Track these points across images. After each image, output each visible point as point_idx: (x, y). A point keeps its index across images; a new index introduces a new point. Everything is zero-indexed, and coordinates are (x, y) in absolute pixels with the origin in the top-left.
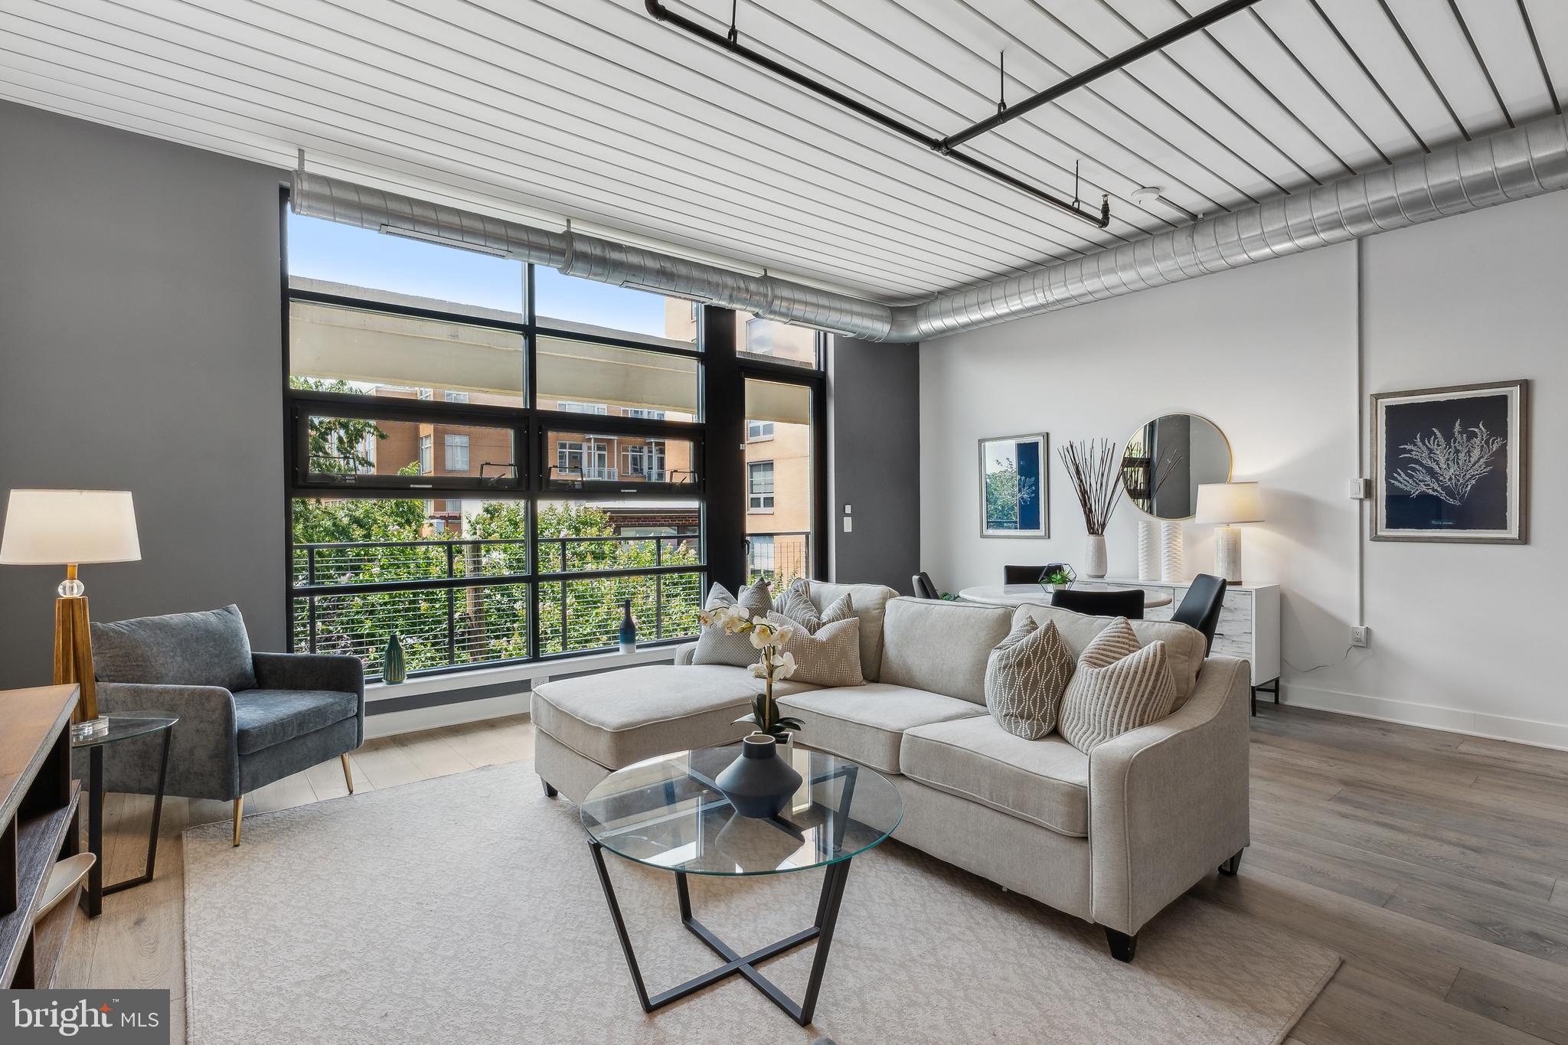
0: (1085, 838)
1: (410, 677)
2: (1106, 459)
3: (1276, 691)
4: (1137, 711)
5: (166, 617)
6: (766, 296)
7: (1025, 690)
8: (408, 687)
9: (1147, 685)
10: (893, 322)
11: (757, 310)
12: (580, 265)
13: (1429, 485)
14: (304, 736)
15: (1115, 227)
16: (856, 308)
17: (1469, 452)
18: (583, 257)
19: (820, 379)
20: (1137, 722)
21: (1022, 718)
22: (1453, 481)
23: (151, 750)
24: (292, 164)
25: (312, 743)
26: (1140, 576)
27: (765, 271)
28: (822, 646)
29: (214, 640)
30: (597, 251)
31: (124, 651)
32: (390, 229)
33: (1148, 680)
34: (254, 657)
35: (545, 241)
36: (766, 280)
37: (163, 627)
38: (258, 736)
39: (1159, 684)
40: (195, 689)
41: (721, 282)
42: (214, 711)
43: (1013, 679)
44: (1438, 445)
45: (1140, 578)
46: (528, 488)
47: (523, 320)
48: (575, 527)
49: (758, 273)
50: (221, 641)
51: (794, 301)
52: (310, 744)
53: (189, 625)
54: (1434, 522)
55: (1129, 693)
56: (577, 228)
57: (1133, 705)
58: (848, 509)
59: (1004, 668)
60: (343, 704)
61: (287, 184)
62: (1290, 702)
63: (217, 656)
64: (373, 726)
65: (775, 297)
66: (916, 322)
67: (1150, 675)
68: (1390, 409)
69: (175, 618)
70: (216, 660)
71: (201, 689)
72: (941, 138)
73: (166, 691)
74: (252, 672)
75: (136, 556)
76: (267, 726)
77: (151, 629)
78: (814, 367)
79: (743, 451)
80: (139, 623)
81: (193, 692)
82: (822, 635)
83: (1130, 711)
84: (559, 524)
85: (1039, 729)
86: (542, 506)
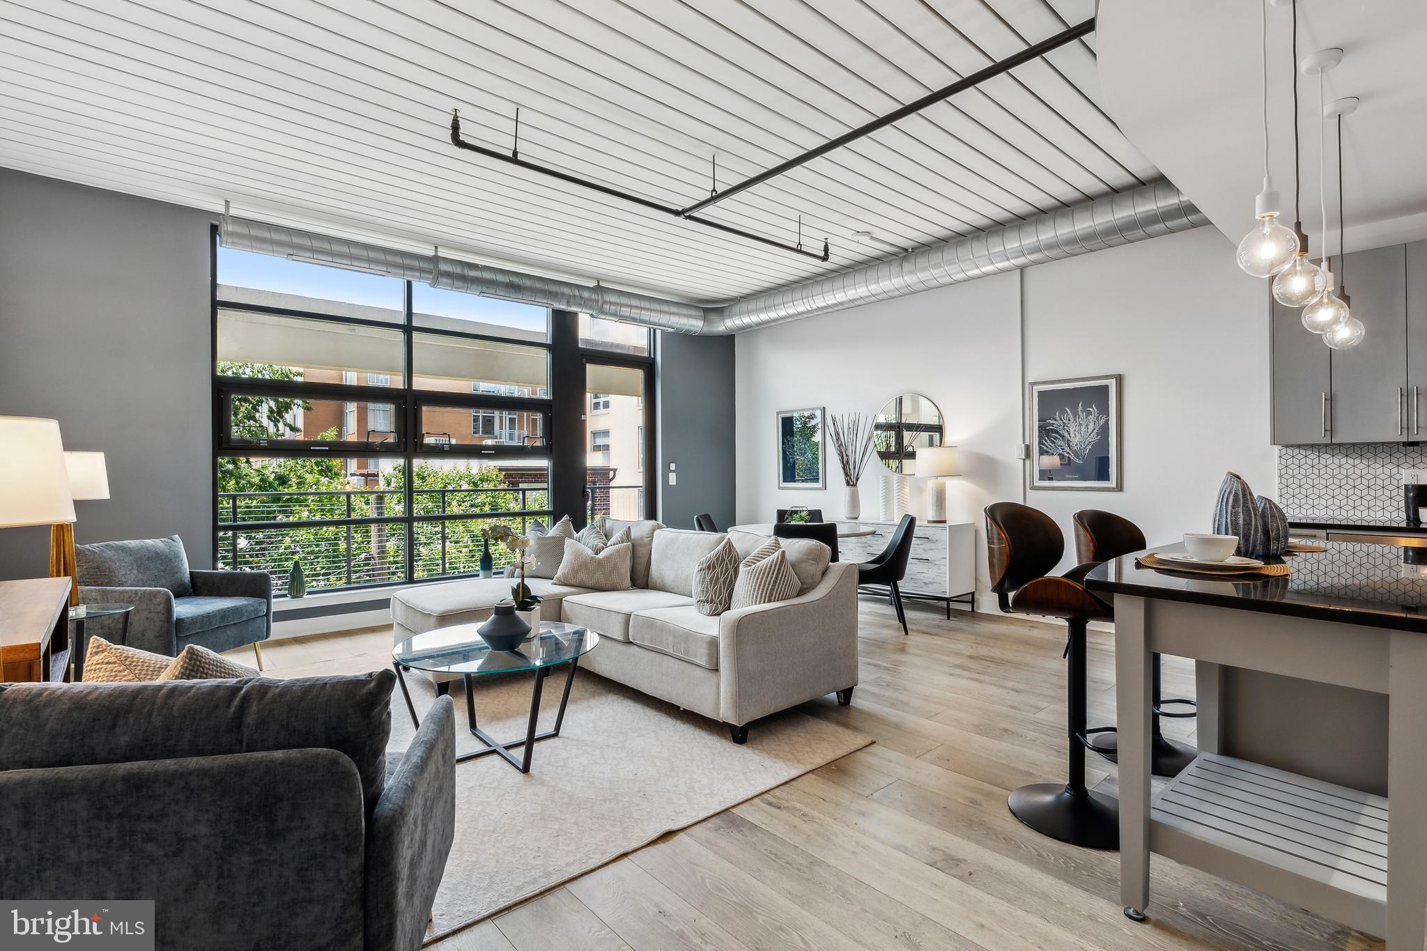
0: (717, 670)
1: (309, 593)
2: (865, 429)
3: (972, 602)
4: (766, 593)
5: (125, 542)
6: (597, 301)
7: (711, 584)
8: (307, 601)
9: (772, 577)
10: (705, 319)
11: (591, 312)
12: (444, 280)
13: (1063, 449)
14: (225, 627)
15: (836, 259)
16: (674, 309)
17: (1087, 425)
18: (448, 275)
19: (651, 364)
20: (767, 599)
21: (707, 603)
22: (1079, 446)
23: (114, 633)
24: (221, 209)
25: (232, 632)
26: (881, 517)
27: (598, 281)
28: (600, 562)
29: (161, 560)
30: (458, 270)
31: (95, 565)
32: (294, 257)
33: (773, 574)
34: (191, 573)
35: (416, 263)
36: (598, 289)
37: (123, 549)
38: (190, 624)
39: (780, 576)
40: (146, 590)
41: (559, 291)
42: (159, 605)
43: (704, 578)
44: (1069, 420)
45: (881, 519)
46: (406, 449)
47: (402, 320)
48: (474, 483)
49: (592, 284)
50: (165, 561)
51: (621, 305)
52: (229, 633)
53: (143, 548)
54: (1067, 476)
55: (761, 582)
56: (443, 253)
57: (763, 589)
58: (673, 467)
59: (700, 571)
60: (255, 606)
61: (217, 223)
62: (982, 610)
63: (164, 571)
64: (279, 629)
65: (604, 302)
66: (723, 320)
67: (774, 571)
68: (1041, 394)
69: (132, 543)
70: (162, 574)
71: (150, 590)
72: (680, 209)
73: (127, 592)
74: (190, 584)
75: (107, 496)
76: (197, 617)
77: (115, 550)
78: (646, 355)
79: (584, 421)
80: (106, 545)
81: (144, 592)
82: (601, 555)
83: (762, 594)
84: (460, 479)
85: (715, 610)
86: (417, 463)
